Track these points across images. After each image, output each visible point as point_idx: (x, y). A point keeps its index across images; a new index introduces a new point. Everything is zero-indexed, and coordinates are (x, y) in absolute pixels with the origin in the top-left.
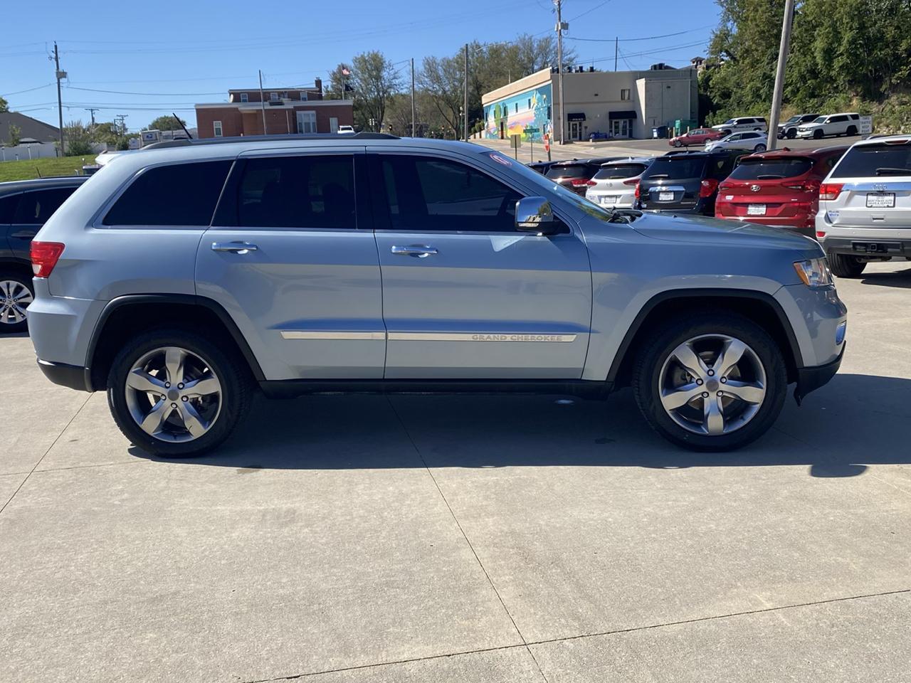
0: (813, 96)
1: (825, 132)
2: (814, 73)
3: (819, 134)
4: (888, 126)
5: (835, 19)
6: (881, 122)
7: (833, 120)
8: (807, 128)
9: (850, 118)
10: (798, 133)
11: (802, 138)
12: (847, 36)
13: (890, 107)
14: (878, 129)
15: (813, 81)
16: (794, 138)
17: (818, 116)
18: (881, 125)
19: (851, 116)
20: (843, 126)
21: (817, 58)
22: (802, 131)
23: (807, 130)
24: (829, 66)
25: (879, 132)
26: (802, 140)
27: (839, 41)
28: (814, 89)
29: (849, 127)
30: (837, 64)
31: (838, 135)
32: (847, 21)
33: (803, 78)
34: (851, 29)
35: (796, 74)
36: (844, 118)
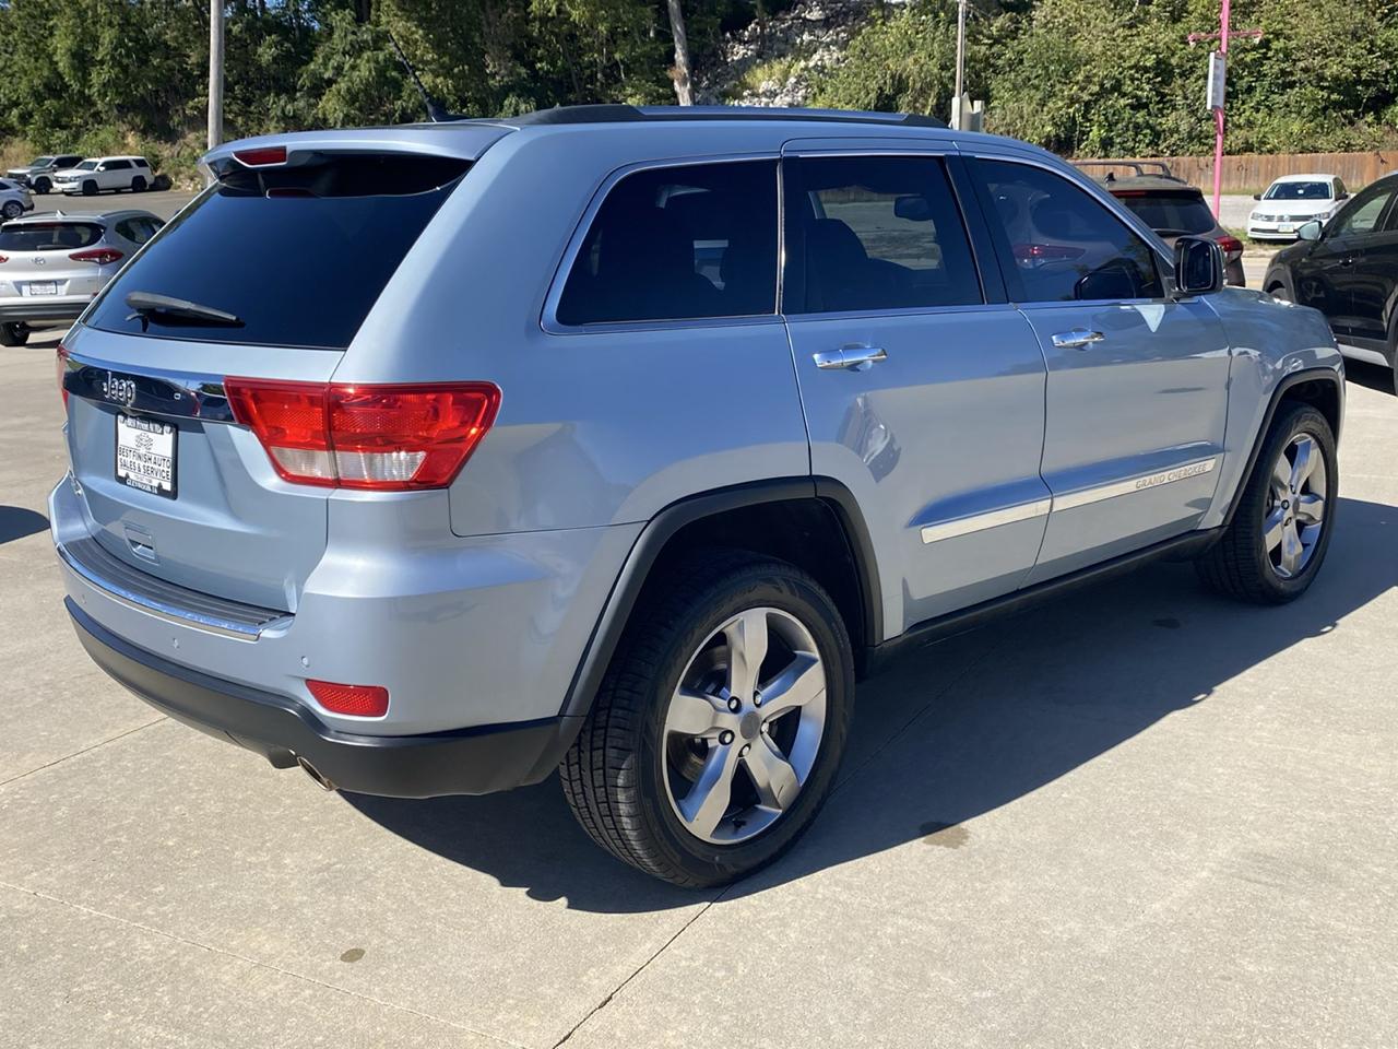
0: (57, 124)
1: (100, 186)
2: (55, 88)
3: (90, 188)
4: (192, 179)
5: (84, 6)
6: (181, 172)
7: (109, 166)
8: (70, 178)
9: (133, 164)
10: (55, 185)
11: (63, 192)
12: (107, 36)
13: (189, 150)
14: (179, 183)
15: (55, 102)
16: (47, 193)
17: (80, 159)
18: (181, 176)
19: (135, 160)
20: (124, 177)
21: (61, 64)
22: (62, 182)
23: (71, 181)
24: (85, 81)
25: (179, 187)
26: (63, 196)
27: (95, 40)
28: (58, 115)
29: (135, 179)
30: (98, 77)
31: (118, 191)
32: (103, 11)
33: (39, 97)
34: (110, 24)
35: (24, 86)
36: (125, 165)
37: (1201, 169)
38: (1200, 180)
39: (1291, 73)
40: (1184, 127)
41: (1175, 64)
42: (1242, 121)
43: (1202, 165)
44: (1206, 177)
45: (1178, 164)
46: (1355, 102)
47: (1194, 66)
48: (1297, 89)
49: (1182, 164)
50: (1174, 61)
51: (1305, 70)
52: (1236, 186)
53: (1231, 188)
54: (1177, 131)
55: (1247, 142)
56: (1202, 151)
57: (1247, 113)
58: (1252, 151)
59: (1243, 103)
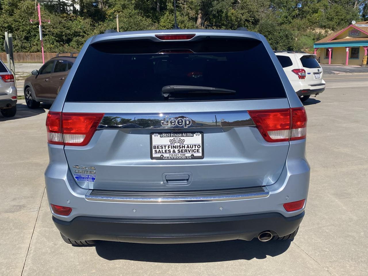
37: (27, 56)
38: (27, 59)
39: (46, 32)
40: (19, 45)
41: (13, 27)
42: (35, 44)
43: (27, 55)
44: (28, 58)
45: (20, 55)
46: (63, 41)
47: (19, 28)
48: (48, 36)
49: (21, 55)
50: (13, 26)
51: (49, 31)
52: (37, 61)
53: (36, 61)
54: (18, 46)
55: (38, 49)
56: (26, 51)
57: (36, 42)
58: (39, 52)
59: (34, 39)
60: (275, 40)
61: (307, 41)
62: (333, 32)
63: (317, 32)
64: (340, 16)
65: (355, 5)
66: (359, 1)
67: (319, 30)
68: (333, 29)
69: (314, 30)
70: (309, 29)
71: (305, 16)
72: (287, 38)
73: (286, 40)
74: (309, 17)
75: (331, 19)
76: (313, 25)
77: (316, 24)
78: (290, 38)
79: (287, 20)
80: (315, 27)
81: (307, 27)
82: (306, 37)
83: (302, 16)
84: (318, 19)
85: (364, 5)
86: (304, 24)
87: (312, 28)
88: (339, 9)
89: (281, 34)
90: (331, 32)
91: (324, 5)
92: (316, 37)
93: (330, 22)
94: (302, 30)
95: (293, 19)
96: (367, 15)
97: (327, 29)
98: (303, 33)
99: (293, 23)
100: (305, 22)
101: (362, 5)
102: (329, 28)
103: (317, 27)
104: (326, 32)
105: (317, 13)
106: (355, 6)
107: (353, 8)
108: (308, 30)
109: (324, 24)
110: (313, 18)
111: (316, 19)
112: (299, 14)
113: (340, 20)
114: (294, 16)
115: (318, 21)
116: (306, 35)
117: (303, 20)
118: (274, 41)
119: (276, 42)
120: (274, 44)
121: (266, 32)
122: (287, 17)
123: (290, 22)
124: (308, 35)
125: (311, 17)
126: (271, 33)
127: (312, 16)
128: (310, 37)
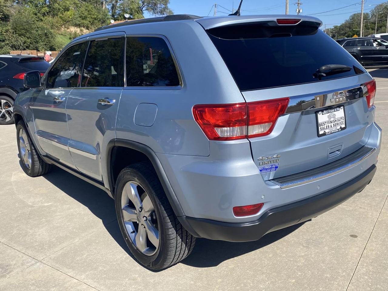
60: (34, 39)
61: (64, 41)
62: (87, 30)
63: (73, 31)
64: (92, 15)
65: (104, 4)
66: (107, 1)
67: (73, 29)
68: (88, 28)
69: (68, 28)
70: (63, 27)
71: (56, 14)
72: (47, 37)
73: (47, 39)
74: (61, 15)
75: (84, 18)
76: (67, 23)
77: (69, 22)
78: (50, 37)
79: (37, 17)
80: (69, 25)
81: (61, 26)
82: (61, 36)
83: (53, 13)
84: (71, 17)
85: (111, 5)
86: (57, 22)
87: (66, 27)
88: (90, 8)
89: (40, 32)
90: (86, 31)
91: (75, 3)
92: (72, 36)
93: (84, 21)
94: (56, 28)
95: (43, 16)
96: (116, 15)
97: (81, 28)
98: (57, 32)
99: (45, 21)
100: (58, 21)
101: (110, 5)
102: (84, 27)
103: (71, 26)
104: (81, 30)
105: (68, 11)
106: (104, 6)
107: (103, 7)
108: (63, 29)
109: (78, 23)
110: (65, 16)
111: (69, 17)
112: (50, 12)
113: (93, 19)
114: (44, 14)
115: (71, 20)
116: (62, 35)
117: (55, 18)
118: (33, 41)
119: (35, 41)
120: (34, 43)
121: (21, 29)
122: (36, 14)
123: (42, 20)
124: (63, 33)
125: (63, 14)
126: (28, 31)
127: (65, 14)
128: (66, 36)
